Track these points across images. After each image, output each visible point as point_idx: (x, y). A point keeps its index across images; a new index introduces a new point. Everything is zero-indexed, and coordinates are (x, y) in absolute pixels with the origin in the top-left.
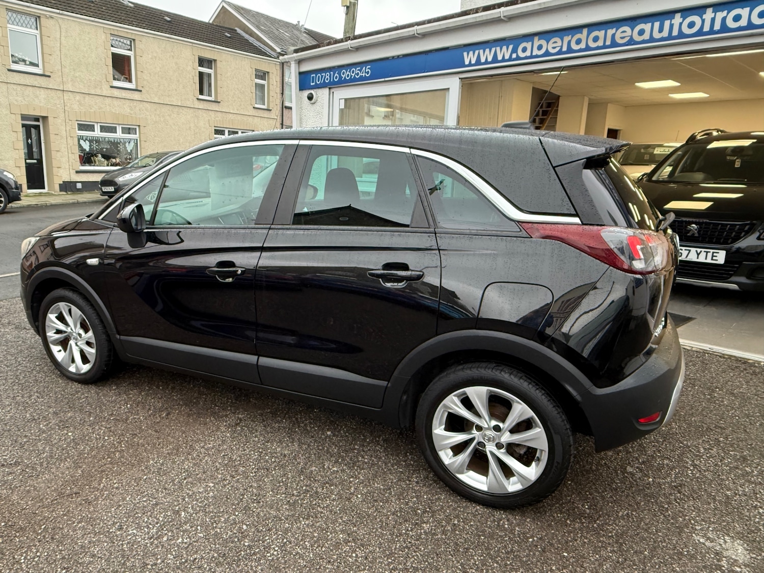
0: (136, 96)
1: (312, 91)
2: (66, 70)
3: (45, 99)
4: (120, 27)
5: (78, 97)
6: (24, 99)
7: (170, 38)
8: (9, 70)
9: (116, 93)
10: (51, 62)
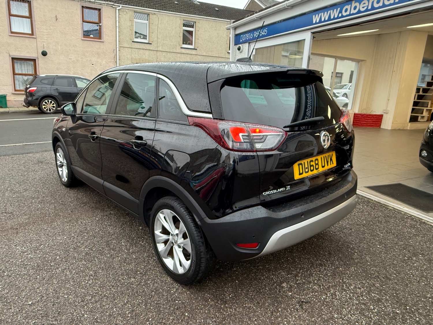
0: (194, 52)
1: (240, 45)
2: (159, 40)
3: (148, 55)
4: (189, 16)
5: (164, 54)
6: (139, 56)
7: (215, 20)
8: (133, 42)
9: (183, 51)
10: (153, 37)
